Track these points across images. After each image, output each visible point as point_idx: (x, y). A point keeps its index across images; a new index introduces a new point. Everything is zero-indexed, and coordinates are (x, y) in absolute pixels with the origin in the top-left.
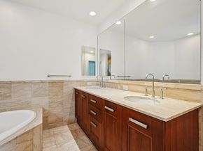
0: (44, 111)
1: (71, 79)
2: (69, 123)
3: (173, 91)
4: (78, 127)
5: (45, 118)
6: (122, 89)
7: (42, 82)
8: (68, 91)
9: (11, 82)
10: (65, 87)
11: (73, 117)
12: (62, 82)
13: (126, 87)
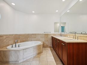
0: (43, 42)
1: (51, 33)
2: (50, 47)
3: (83, 38)
4: (53, 49)
5: (43, 44)
6: (67, 37)
7: (43, 34)
8: (50, 37)
9: (36, 34)
10: (49, 36)
11: (51, 46)
12: (48, 34)
13: (68, 36)
